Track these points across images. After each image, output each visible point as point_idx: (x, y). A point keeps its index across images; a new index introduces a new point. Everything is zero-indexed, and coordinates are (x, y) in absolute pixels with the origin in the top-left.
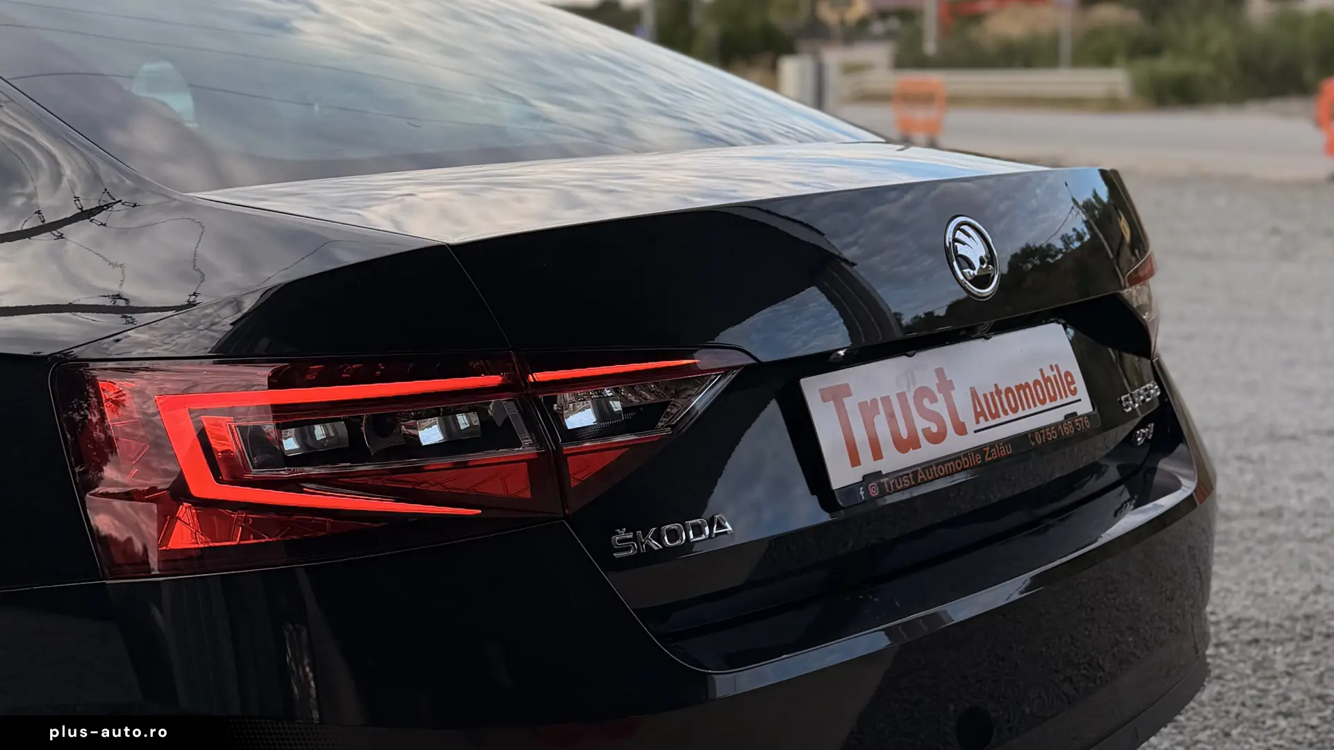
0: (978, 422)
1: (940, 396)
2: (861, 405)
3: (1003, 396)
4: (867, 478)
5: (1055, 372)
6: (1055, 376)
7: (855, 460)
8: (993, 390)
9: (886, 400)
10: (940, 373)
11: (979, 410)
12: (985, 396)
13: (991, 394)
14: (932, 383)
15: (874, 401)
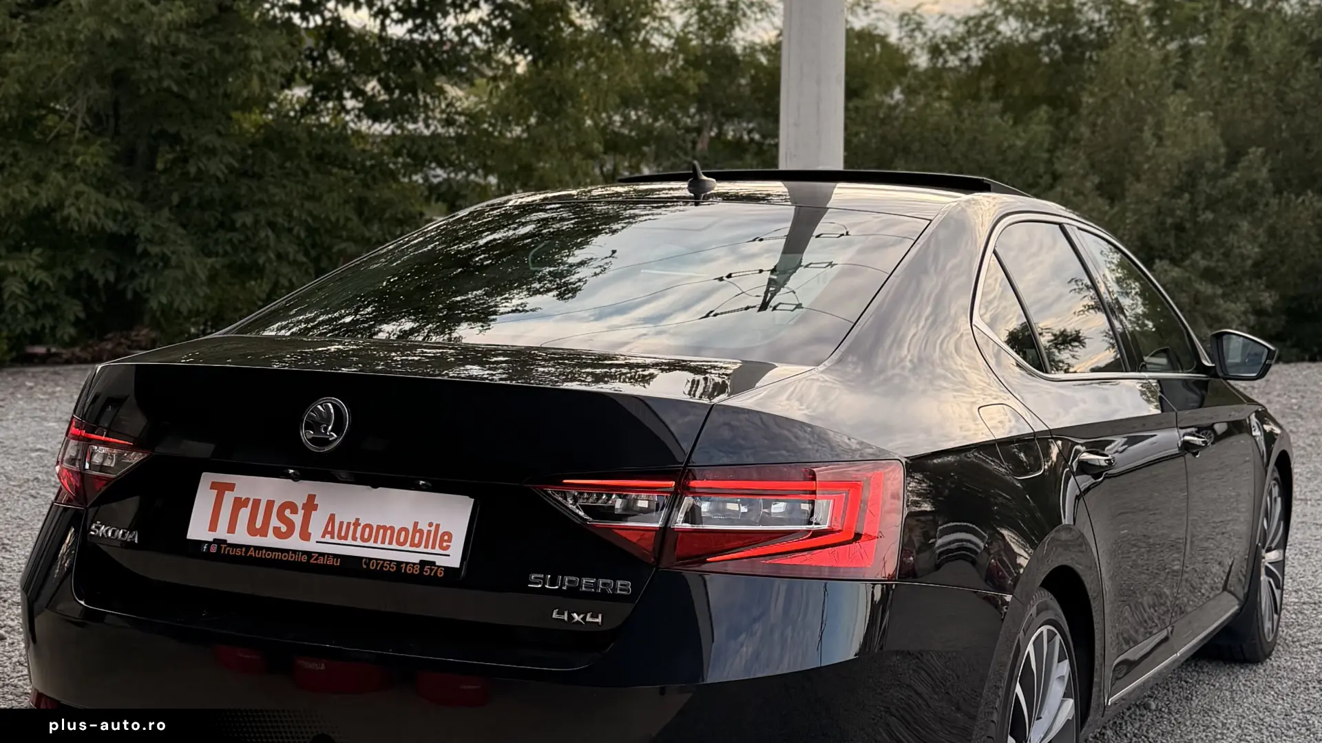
0: (323, 536)
1: (301, 512)
2: (236, 499)
3: (359, 529)
4: (216, 541)
5: (433, 529)
6: (429, 532)
7: (213, 526)
8: (353, 521)
9: (257, 503)
10: (311, 498)
11: (329, 529)
12: (342, 523)
13: (349, 524)
14: (300, 502)
15: (248, 500)
